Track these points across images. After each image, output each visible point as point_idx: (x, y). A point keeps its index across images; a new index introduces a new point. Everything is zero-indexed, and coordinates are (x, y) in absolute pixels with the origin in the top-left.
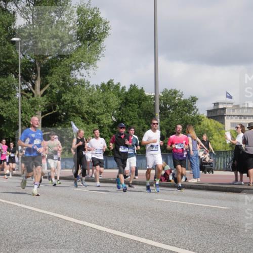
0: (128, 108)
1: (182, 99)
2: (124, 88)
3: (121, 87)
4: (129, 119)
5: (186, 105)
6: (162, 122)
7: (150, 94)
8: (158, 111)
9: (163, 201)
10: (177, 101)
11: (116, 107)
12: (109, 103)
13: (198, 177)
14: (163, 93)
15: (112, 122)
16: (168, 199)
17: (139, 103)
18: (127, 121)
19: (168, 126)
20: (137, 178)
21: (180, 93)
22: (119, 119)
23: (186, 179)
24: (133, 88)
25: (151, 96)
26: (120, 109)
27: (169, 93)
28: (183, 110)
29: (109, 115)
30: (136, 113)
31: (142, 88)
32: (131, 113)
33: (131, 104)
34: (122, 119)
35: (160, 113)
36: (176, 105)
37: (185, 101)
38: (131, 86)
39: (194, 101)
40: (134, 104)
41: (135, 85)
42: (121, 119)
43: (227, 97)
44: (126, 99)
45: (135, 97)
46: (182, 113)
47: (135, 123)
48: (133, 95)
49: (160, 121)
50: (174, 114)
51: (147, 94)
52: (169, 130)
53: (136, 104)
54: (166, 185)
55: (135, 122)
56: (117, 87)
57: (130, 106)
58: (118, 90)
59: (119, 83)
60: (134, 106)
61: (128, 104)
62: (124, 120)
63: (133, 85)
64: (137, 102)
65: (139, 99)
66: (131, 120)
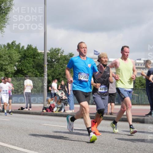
0: (26, 61)
1: (63, 55)
2: (23, 47)
3: (21, 47)
4: (26, 68)
5: (66, 60)
6: (49, 71)
7: (41, 52)
8: (46, 63)
9: (48, 126)
10: (59, 57)
11: (17, 60)
12: (12, 57)
13: (73, 109)
14: (50, 51)
15: (14, 71)
16: (52, 124)
17: (33, 57)
18: (25, 70)
19: (53, 74)
20: (30, 109)
21: (62, 51)
22: (19, 69)
23: (65, 111)
24: (29, 47)
25: (42, 52)
26: (20, 61)
27: (54, 50)
28: (64, 63)
29: (12, 65)
30: (31, 65)
31: (36, 47)
32: (28, 65)
33: (28, 58)
34: (22, 68)
35: (48, 65)
36: (59, 59)
37: (65, 57)
38: (28, 45)
39: (71, 57)
40: (30, 58)
41: (31, 45)
42: (20, 68)
43: (95, 54)
44: (25, 55)
45: (31, 53)
46: (63, 65)
47: (30, 72)
48: (29, 52)
49: (48, 70)
50: (57, 66)
51: (39, 51)
52: (54, 76)
53: (31, 58)
54: (51, 114)
55: (30, 70)
56: (18, 46)
57: (27, 60)
58: (19, 48)
59: (20, 44)
60: (30, 59)
61: (26, 58)
62: (23, 69)
63: (30, 45)
64: (32, 57)
65: (34, 55)
66: (27, 69)
